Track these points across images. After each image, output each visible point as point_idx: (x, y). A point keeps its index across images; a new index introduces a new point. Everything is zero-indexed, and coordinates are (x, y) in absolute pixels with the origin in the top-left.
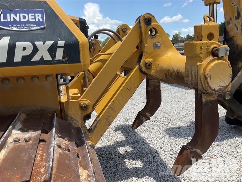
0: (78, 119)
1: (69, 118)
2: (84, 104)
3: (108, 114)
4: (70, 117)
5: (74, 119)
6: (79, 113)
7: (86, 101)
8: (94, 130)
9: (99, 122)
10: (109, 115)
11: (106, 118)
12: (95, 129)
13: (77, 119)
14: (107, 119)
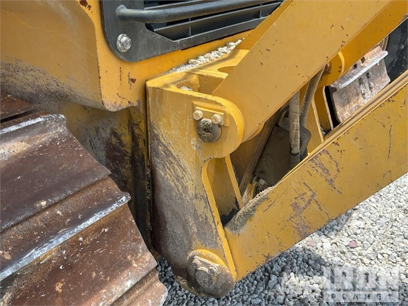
0: (187, 165)
1: (160, 148)
2: (206, 114)
3: (305, 190)
4: (165, 146)
5: (174, 158)
6: (190, 141)
7: (218, 107)
8: (242, 225)
9: (265, 205)
10: (309, 193)
11: (294, 200)
12: (245, 222)
13: (185, 163)
14: (295, 206)
